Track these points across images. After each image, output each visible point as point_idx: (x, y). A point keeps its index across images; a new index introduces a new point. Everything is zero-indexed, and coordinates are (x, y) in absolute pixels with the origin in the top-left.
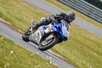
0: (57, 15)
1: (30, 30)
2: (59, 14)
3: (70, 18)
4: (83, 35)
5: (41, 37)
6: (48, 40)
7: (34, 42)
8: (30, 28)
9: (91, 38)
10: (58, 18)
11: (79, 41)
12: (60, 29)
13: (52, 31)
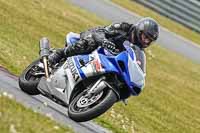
0: (113, 28)
1: (41, 65)
2: (117, 26)
3: (147, 37)
4: (44, 6)
5: (72, 85)
6: (92, 94)
7: (53, 97)
8: (42, 61)
9: (64, 14)
11: (34, 21)
13: (102, 70)
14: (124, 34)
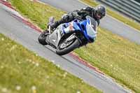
0: (82, 10)
5: (59, 38)
6: (68, 42)
10: (83, 13)
12: (83, 27)
13: (73, 29)
14: (88, 13)
